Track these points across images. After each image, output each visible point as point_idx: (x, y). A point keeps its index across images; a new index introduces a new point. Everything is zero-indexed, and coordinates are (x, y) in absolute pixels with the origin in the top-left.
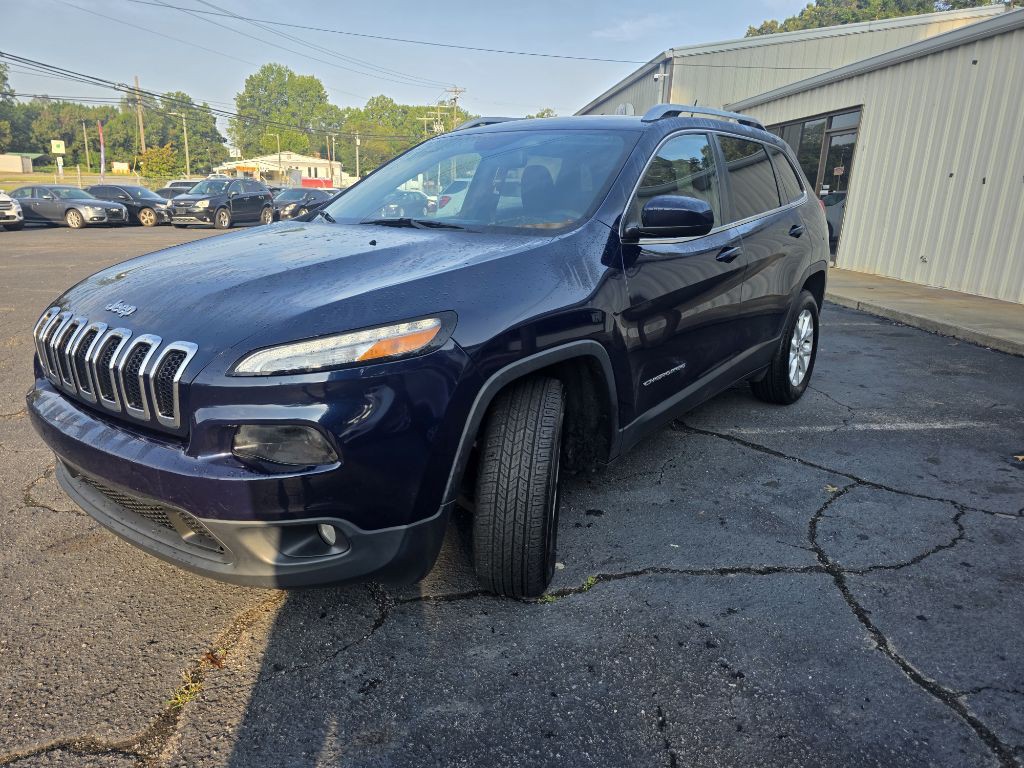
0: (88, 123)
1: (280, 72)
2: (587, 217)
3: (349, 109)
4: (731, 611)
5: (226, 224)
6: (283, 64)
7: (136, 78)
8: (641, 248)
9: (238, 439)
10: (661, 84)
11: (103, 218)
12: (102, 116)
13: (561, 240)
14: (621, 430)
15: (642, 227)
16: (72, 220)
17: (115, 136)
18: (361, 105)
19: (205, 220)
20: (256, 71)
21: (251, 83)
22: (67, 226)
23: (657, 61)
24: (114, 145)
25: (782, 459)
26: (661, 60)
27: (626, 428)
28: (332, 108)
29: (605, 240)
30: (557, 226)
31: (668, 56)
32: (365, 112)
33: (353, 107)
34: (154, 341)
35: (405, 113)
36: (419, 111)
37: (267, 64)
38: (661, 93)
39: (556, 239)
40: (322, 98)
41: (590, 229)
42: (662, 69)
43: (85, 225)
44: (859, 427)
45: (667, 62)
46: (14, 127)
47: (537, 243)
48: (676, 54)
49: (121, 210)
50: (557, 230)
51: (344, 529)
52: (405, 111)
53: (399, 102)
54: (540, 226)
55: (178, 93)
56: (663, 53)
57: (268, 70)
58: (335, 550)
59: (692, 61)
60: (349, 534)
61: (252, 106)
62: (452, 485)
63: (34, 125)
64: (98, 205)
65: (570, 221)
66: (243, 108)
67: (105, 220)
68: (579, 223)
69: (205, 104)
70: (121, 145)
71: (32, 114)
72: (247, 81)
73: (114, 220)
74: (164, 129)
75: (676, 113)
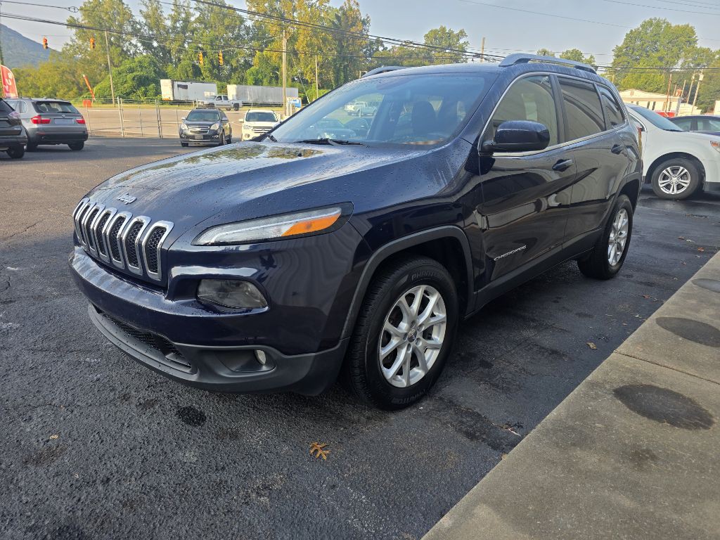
2: (454, 136)
8: (494, 160)
9: (201, 289)
13: (433, 153)
14: (475, 293)
15: (494, 144)
27: (479, 291)
29: (467, 153)
30: (431, 143)
34: (146, 221)
39: (430, 152)
41: (456, 145)
47: (415, 155)
50: (432, 145)
51: (272, 355)
54: (421, 143)
58: (264, 368)
60: (275, 357)
62: (347, 326)
65: (441, 139)
68: (448, 141)
75: (526, 60)
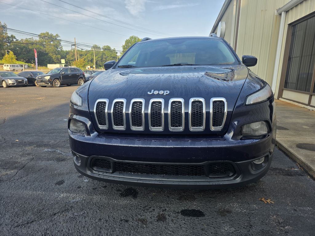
1: (135, 38)
5: (59, 85)
6: (136, 36)
7: (75, 38)
11: (14, 84)
12: (86, 53)
16: (4, 85)
17: (89, 59)
19: (48, 84)
20: (128, 38)
21: (127, 42)
22: (2, 87)
24: (88, 61)
37: (131, 36)
43: (8, 86)
49: (23, 80)
55: (107, 46)
57: (132, 38)
64: (13, 79)
66: (124, 49)
67: (15, 84)
69: (114, 49)
70: (90, 61)
72: (125, 41)
73: (20, 84)
74: (102, 56)
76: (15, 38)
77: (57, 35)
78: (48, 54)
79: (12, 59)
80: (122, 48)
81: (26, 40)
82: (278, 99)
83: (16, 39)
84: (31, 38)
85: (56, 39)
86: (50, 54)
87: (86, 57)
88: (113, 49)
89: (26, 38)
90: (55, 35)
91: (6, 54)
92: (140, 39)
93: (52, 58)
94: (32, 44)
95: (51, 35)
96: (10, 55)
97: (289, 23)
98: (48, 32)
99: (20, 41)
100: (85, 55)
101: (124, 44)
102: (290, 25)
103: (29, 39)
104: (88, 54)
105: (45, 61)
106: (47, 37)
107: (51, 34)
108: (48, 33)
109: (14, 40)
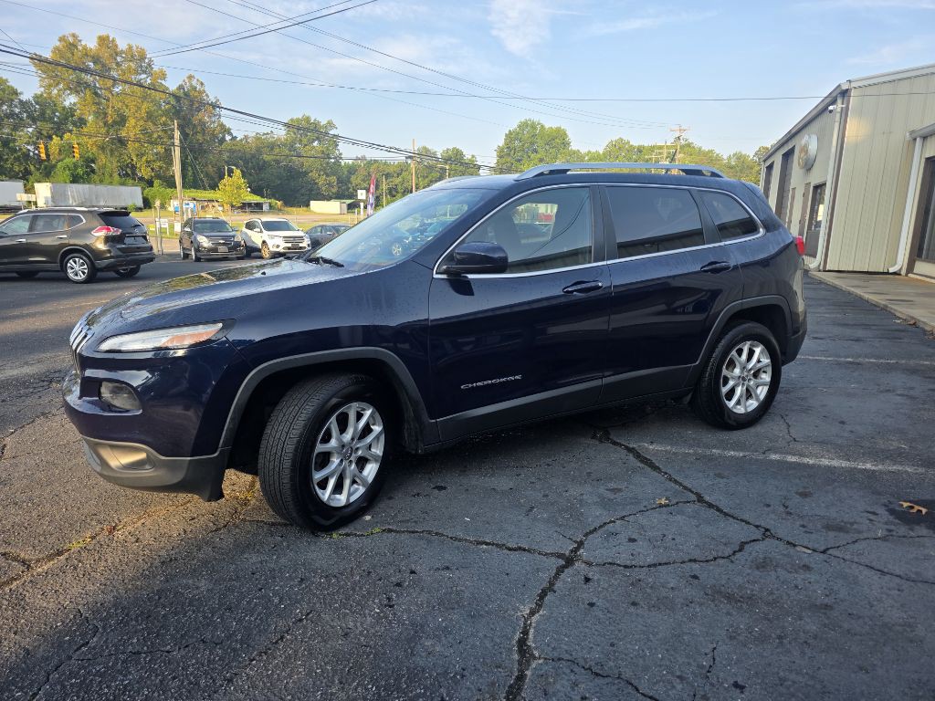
0: (388, 176)
1: (533, 126)
3: (589, 152)
4: (448, 568)
6: (536, 120)
10: (838, 115)
12: (398, 170)
18: (600, 148)
20: (513, 126)
21: (511, 137)
23: (834, 95)
25: (655, 474)
26: (838, 91)
28: (574, 152)
31: (844, 87)
32: (604, 154)
33: (593, 150)
35: (640, 152)
36: (652, 149)
38: (837, 125)
40: (566, 144)
42: (839, 101)
44: (774, 457)
45: (844, 93)
46: (340, 181)
48: (853, 85)
52: (640, 150)
53: (635, 143)
55: (454, 148)
56: (839, 86)
57: (523, 125)
59: (869, 91)
61: (509, 155)
63: (353, 178)
71: (352, 170)
72: (506, 135)
76: (230, 134)
77: (330, 124)
78: (306, 173)
79: (239, 188)
80: (495, 154)
81: (257, 138)
82: (906, 275)
83: (232, 134)
84: (268, 134)
85: (327, 133)
86: (313, 175)
87: (400, 179)
88: (470, 157)
89: (257, 133)
90: (326, 122)
91: (226, 177)
92: (547, 126)
93: (316, 184)
94: (272, 146)
95: (316, 124)
96: (235, 178)
97: (927, 156)
98: (307, 115)
99: (241, 140)
100: (395, 175)
101: (501, 143)
102: (927, 159)
103: (264, 134)
104: (404, 173)
105: (298, 190)
106: (305, 129)
107: (315, 120)
108: (308, 119)
109: (228, 138)
